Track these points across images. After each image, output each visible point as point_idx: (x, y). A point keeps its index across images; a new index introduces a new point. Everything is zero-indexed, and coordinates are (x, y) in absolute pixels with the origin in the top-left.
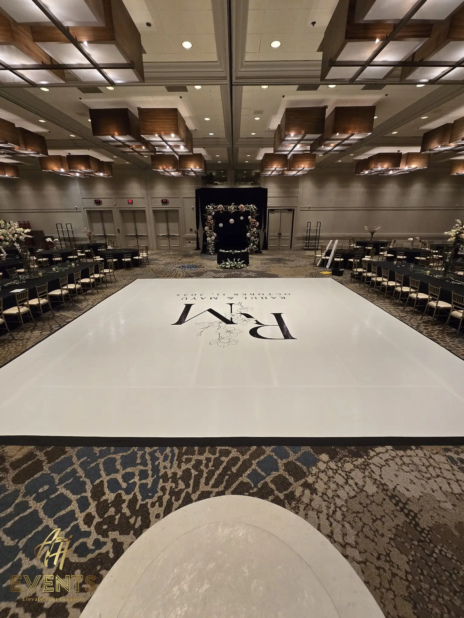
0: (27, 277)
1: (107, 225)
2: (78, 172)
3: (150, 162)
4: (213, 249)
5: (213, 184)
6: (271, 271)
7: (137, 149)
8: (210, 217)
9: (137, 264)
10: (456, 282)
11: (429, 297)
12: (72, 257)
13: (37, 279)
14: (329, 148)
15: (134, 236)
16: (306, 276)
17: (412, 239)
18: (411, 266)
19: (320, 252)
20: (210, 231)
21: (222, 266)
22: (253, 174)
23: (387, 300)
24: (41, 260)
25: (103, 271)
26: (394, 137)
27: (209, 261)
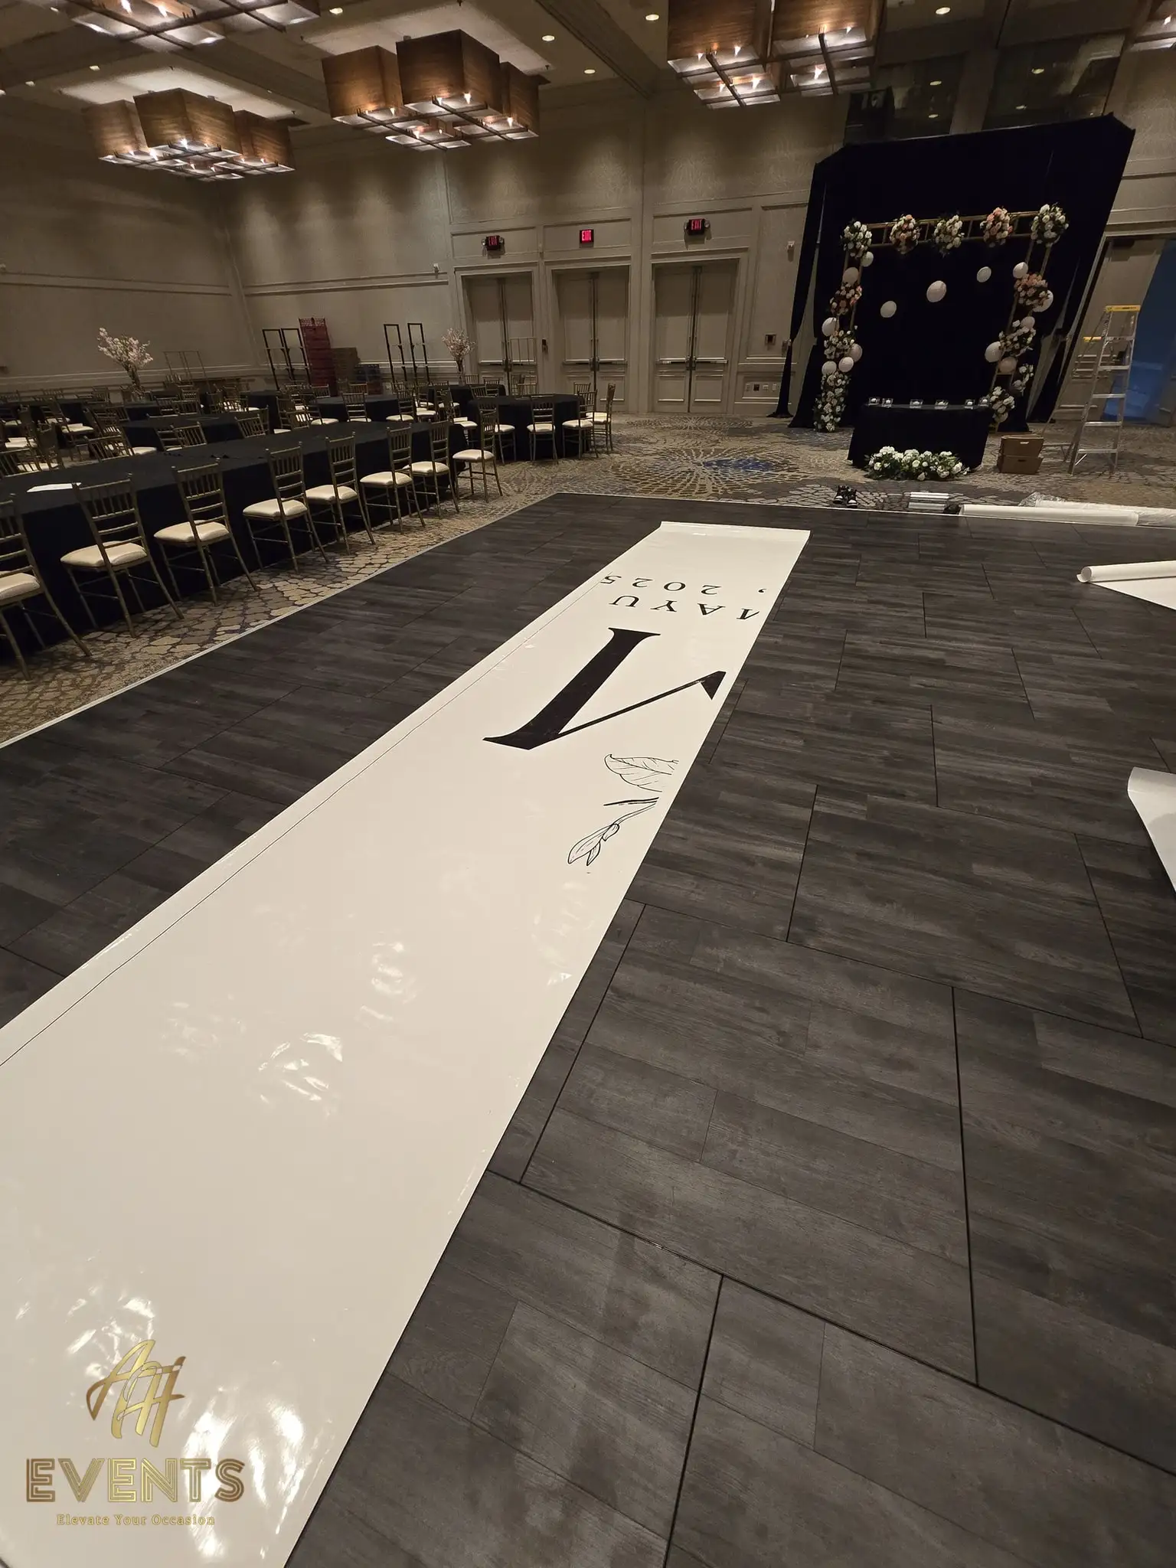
4: (838, 409)
8: (851, 274)
9: (574, 446)
15: (587, 363)
20: (841, 333)
25: (455, 455)
27: (819, 448)
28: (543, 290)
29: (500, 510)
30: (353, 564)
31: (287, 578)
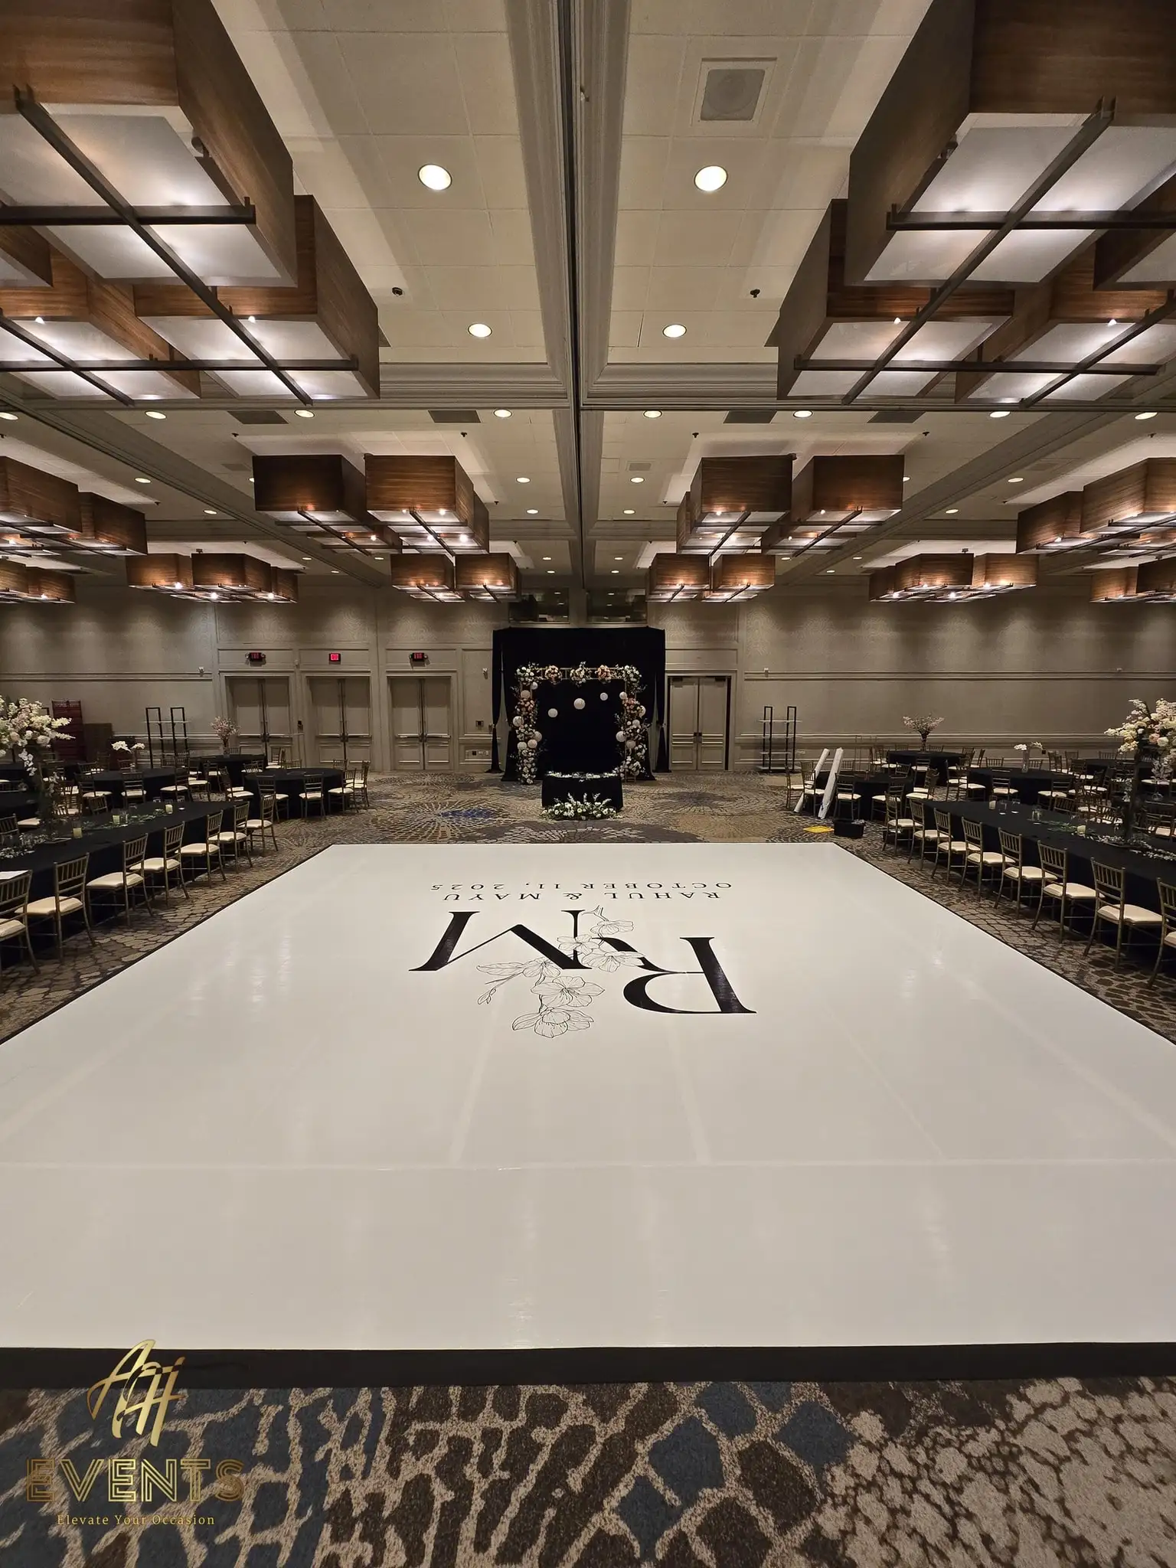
0: (41, 839)
1: (274, 713)
2: (217, 592)
3: (387, 569)
4: (533, 770)
5: (536, 619)
6: (680, 825)
7: (358, 542)
8: (525, 694)
9: (338, 806)
10: (1160, 853)
11: (1098, 893)
12: (172, 789)
13: (65, 843)
14: (805, 542)
15: (337, 737)
16: (771, 839)
17: (1024, 747)
18: (1036, 814)
19: (799, 777)
20: (526, 726)
21: (553, 813)
22: (631, 600)
23: (987, 902)
24: (91, 795)
25: (246, 824)
26: (952, 520)
27: (522, 798)
28: (299, 690)
29: (289, 861)
30: (176, 916)
31: (121, 932)
